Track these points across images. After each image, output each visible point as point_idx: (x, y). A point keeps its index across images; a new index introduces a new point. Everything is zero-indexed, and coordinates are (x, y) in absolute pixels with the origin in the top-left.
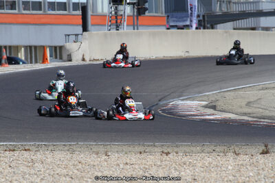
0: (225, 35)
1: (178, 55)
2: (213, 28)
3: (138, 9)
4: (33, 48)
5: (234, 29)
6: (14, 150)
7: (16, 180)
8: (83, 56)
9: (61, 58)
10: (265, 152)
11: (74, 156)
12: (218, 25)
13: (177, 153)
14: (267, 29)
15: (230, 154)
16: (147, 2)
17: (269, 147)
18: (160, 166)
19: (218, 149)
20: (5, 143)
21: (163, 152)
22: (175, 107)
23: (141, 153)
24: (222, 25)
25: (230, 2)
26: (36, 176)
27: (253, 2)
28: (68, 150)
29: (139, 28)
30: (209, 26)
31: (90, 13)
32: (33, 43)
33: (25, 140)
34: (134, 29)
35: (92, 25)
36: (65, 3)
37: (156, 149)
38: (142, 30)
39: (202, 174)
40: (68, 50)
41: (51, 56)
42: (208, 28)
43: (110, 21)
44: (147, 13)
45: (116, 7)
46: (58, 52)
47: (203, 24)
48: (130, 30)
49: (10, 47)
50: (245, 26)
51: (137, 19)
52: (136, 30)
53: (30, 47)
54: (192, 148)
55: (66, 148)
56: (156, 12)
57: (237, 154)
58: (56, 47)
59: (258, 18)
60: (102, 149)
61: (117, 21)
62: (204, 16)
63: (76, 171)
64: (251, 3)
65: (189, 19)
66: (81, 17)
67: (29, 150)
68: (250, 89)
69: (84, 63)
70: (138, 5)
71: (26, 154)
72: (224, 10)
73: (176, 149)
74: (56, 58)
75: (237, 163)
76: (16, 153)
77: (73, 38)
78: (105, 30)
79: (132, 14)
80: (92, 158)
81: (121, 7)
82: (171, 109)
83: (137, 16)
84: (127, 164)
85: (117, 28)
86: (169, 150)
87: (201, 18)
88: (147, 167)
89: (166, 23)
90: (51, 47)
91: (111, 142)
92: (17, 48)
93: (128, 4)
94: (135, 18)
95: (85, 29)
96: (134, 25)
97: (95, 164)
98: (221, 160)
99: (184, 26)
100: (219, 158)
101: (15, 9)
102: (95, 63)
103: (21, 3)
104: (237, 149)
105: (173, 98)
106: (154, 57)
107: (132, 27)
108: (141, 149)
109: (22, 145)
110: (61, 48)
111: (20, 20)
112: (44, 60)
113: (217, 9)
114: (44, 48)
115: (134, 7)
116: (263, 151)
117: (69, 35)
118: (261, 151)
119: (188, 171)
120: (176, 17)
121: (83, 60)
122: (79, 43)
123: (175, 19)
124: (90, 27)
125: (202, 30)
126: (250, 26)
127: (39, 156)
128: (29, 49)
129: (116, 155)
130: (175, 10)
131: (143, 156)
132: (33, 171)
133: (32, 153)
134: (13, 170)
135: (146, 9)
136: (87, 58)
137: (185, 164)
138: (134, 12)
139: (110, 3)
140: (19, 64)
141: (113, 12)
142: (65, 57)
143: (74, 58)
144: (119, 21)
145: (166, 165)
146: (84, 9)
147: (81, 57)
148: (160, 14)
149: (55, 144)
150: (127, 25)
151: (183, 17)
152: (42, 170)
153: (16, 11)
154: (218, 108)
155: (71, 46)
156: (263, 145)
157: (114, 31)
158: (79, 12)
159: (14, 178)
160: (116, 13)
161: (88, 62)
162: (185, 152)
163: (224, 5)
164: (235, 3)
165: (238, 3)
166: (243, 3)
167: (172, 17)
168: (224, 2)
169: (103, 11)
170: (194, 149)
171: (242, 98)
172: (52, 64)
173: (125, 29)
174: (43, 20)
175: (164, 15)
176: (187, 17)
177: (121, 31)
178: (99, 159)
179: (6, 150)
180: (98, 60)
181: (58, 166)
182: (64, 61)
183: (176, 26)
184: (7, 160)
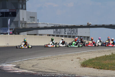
0: (24, 37)
1: (4, 45)
2: (18, 34)
5: (27, 35)
12: (21, 33)
14: (41, 35)
22: (2, 67)
24: (22, 33)
25: (26, 23)
27: (35, 24)
30: (17, 33)
47: (14, 32)
59: (37, 30)
62: (15, 29)
64: (34, 24)
72: (24, 26)
82: (0, 68)
99: (7, 33)
105: (1, 63)
113: (20, 26)
120: (3, 29)
123: (2, 30)
125: (14, 35)
126: (34, 34)
130: (3, 27)
154: (20, 68)
163: (23, 25)
164: (28, 24)
165: (29, 24)
166: (31, 24)
167: (1, 29)
168: (23, 23)
171: (30, 63)
176: (8, 29)
183: (3, 33)
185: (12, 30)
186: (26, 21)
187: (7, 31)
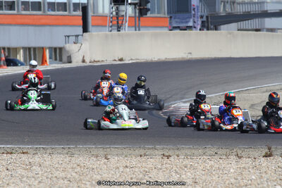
0: (229, 36)
1: (181, 57)
2: (216, 29)
3: (140, 11)
4: (32, 49)
5: (238, 30)
6: (11, 153)
7: (13, 183)
8: (84, 57)
9: (61, 60)
10: (268, 155)
11: (73, 159)
12: (222, 27)
13: (178, 156)
14: (272, 30)
15: (233, 157)
16: (149, 2)
17: (273, 149)
18: (161, 169)
19: (220, 152)
21: (163, 155)
22: (177, 109)
23: (141, 156)
24: (226, 26)
25: (234, 3)
26: (33, 179)
27: (258, 3)
28: (67, 154)
29: (141, 29)
30: (212, 27)
31: (90, 14)
32: (33, 45)
33: (23, 143)
35: (93, 26)
36: (65, 4)
37: (156, 152)
38: (143, 31)
39: (204, 178)
40: (68, 52)
41: (50, 58)
42: (211, 29)
43: (111, 22)
44: (149, 14)
45: (117, 8)
46: (58, 53)
47: (206, 25)
48: (132, 31)
49: (9, 49)
50: (250, 27)
51: (139, 20)
52: (137, 31)
53: (29, 49)
54: (193, 151)
55: (65, 151)
56: (158, 13)
57: (240, 158)
58: (55, 49)
59: (262, 19)
60: (101, 152)
61: (118, 22)
62: (207, 17)
63: (74, 174)
64: (255, 3)
65: (192, 20)
66: (81, 17)
67: (27, 153)
68: (254, 91)
69: (85, 64)
70: (140, 6)
71: (24, 157)
72: (228, 10)
73: (177, 152)
74: (56, 59)
75: (239, 166)
76: (14, 156)
77: (72, 39)
78: (105, 32)
79: (133, 15)
80: (91, 161)
81: (122, 8)
82: (172, 112)
83: (139, 17)
84: (127, 167)
85: (119, 29)
86: (170, 153)
87: (205, 19)
88: (146, 169)
89: (168, 24)
90: (50, 49)
91: (110, 145)
92: (16, 50)
93: (130, 4)
94: (137, 19)
95: (85, 30)
96: (137, 27)
97: (94, 167)
98: (223, 163)
99: (187, 27)
100: (221, 161)
101: (14, 10)
102: (95, 64)
103: (20, 4)
104: (239, 152)
105: (175, 101)
107: (134, 28)
108: (142, 152)
109: (20, 148)
110: (61, 49)
111: (19, 21)
112: (43, 62)
113: (221, 10)
114: (43, 49)
115: (135, 8)
116: (266, 153)
117: (68, 36)
118: (264, 154)
119: (189, 174)
120: (179, 18)
121: (84, 61)
122: (79, 45)
123: (176, 20)
124: (90, 28)
125: (205, 31)
126: (255, 27)
127: (37, 159)
128: (28, 51)
129: (116, 158)
130: (179, 11)
131: (143, 159)
132: (30, 174)
133: (30, 156)
134: (10, 173)
135: (148, 10)
136: (87, 60)
137: (185, 167)
138: (135, 13)
139: (111, 4)
140: (17, 65)
141: (114, 13)
142: (65, 58)
143: (74, 60)
144: (120, 22)
145: (167, 168)
146: (85, 9)
147: (81, 58)
148: (162, 15)
149: (54, 146)
150: (129, 26)
151: (186, 18)
152: (40, 173)
153: (15, 12)
155: (71, 47)
156: (266, 147)
157: (115, 32)
158: (79, 13)
159: (11, 181)
160: (117, 14)
161: (88, 64)
162: (187, 155)
163: (228, 6)
164: (239, 4)
165: (243, 3)
166: (247, 3)
168: (227, 2)
169: (103, 11)
170: (196, 152)
171: (245, 100)
172: (51, 66)
173: (127, 30)
174: (43, 21)
175: (166, 16)
176: (191, 18)
177: (122, 32)
178: (98, 163)
179: (3, 153)
180: (99, 61)
181: (57, 169)
182: (64, 63)
183: (179, 27)
184: (4, 163)
185: (200, 20)
187: (187, 22)
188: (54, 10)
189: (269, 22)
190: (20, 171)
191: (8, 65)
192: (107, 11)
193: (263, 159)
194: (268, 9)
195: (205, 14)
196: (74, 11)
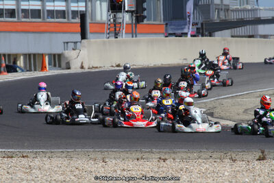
0: (223, 42)
1: (176, 63)
2: (210, 35)
3: (137, 17)
4: (32, 56)
5: (232, 36)
6: (12, 157)
8: (82, 63)
9: (60, 66)
10: (261, 159)
11: (72, 162)
12: (216, 33)
13: (174, 159)
14: (265, 37)
15: (227, 161)
16: (145, 10)
17: (266, 153)
18: (158, 172)
20: (4, 150)
21: (160, 158)
23: (138, 160)
24: (220, 32)
25: (228, 10)
26: (33, 182)
27: (251, 10)
28: (66, 157)
29: (138, 35)
30: (207, 33)
31: (88, 20)
32: (33, 50)
33: (23, 147)
34: (133, 37)
35: (91, 33)
36: (64, 11)
37: (153, 156)
38: (140, 38)
39: (199, 180)
40: (67, 58)
41: (49, 64)
42: (206, 36)
43: (109, 29)
44: (145, 21)
45: (115, 15)
46: (57, 60)
47: (201, 31)
48: (129, 38)
49: (9, 55)
50: (243, 34)
51: (136, 27)
52: (134, 38)
53: (30, 55)
54: (189, 155)
55: (64, 155)
56: (154, 21)
57: (234, 161)
58: (54, 55)
59: (256, 26)
60: (99, 156)
61: (115, 29)
62: (202, 24)
63: (73, 177)
64: (249, 10)
65: (187, 27)
66: (79, 24)
67: (27, 157)
68: (248, 96)
69: (83, 70)
70: (137, 14)
71: (24, 161)
72: (223, 17)
73: (173, 156)
74: (55, 66)
75: (233, 169)
76: (14, 160)
78: (103, 38)
79: (130, 22)
80: (90, 164)
81: (119, 15)
83: (136, 24)
84: (124, 170)
85: (116, 36)
86: (166, 156)
87: (199, 26)
88: (143, 173)
89: (164, 31)
90: (50, 55)
91: (109, 148)
93: (127, 12)
94: (134, 26)
95: (84, 36)
96: (133, 33)
97: (93, 170)
98: (218, 166)
99: (182, 34)
100: (216, 164)
101: (15, 17)
102: (93, 70)
103: (20, 12)
104: (234, 155)
106: (152, 65)
107: (131, 35)
108: (139, 155)
109: (20, 152)
110: (60, 55)
111: (20, 28)
112: (43, 68)
113: (215, 17)
114: (43, 55)
115: (132, 15)
116: (260, 157)
117: (67, 43)
118: (257, 158)
120: (174, 25)
121: (82, 67)
122: (77, 51)
123: (173, 27)
124: (89, 35)
125: (200, 38)
126: (248, 34)
127: (37, 162)
128: (28, 57)
129: (114, 161)
130: (175, 18)
131: (141, 162)
132: (30, 178)
133: (30, 160)
134: (10, 176)
135: (145, 17)
136: (86, 66)
137: (181, 170)
138: (132, 20)
139: (109, 11)
140: (17, 71)
141: (112, 20)
142: (63, 65)
143: (72, 66)
144: (118, 29)
146: (83, 16)
147: (80, 65)
148: (158, 23)
149: (53, 150)
150: (126, 33)
151: (181, 26)
152: (40, 176)
153: (15, 20)
154: (216, 115)
155: (70, 54)
156: (260, 151)
157: (113, 39)
158: (78, 20)
160: (114, 21)
161: (87, 70)
162: (182, 159)
163: (222, 13)
164: (233, 11)
165: (237, 10)
166: (241, 11)
167: (170, 25)
168: (222, 9)
169: (101, 19)
170: (191, 155)
171: (239, 105)
172: (51, 72)
173: (124, 37)
174: (43, 28)
175: (162, 23)
176: (186, 24)
177: (119, 38)
178: (96, 165)
179: (4, 157)
180: (97, 68)
181: (56, 172)
182: (63, 69)
183: (175, 34)
184: (5, 167)
185: (195, 27)
186: (228, 5)
187: (183, 29)
188: (53, 17)
189: (262, 29)
190: (20, 175)
191: (8, 72)
192: (105, 18)
193: (257, 162)
194: (261, 16)
195: (200, 21)
196: (73, 18)
